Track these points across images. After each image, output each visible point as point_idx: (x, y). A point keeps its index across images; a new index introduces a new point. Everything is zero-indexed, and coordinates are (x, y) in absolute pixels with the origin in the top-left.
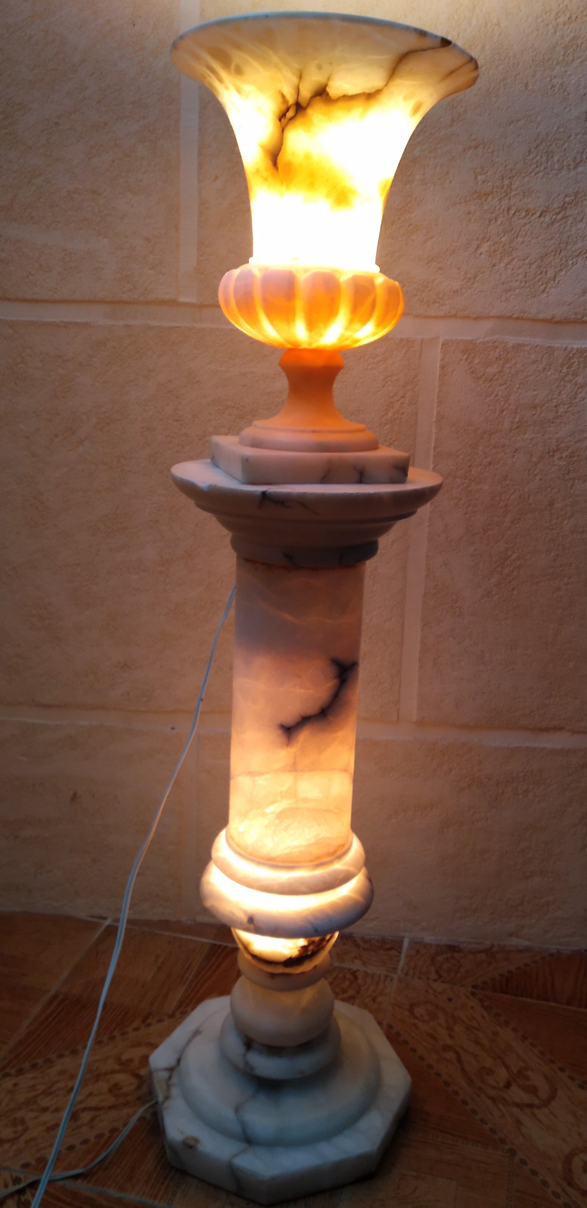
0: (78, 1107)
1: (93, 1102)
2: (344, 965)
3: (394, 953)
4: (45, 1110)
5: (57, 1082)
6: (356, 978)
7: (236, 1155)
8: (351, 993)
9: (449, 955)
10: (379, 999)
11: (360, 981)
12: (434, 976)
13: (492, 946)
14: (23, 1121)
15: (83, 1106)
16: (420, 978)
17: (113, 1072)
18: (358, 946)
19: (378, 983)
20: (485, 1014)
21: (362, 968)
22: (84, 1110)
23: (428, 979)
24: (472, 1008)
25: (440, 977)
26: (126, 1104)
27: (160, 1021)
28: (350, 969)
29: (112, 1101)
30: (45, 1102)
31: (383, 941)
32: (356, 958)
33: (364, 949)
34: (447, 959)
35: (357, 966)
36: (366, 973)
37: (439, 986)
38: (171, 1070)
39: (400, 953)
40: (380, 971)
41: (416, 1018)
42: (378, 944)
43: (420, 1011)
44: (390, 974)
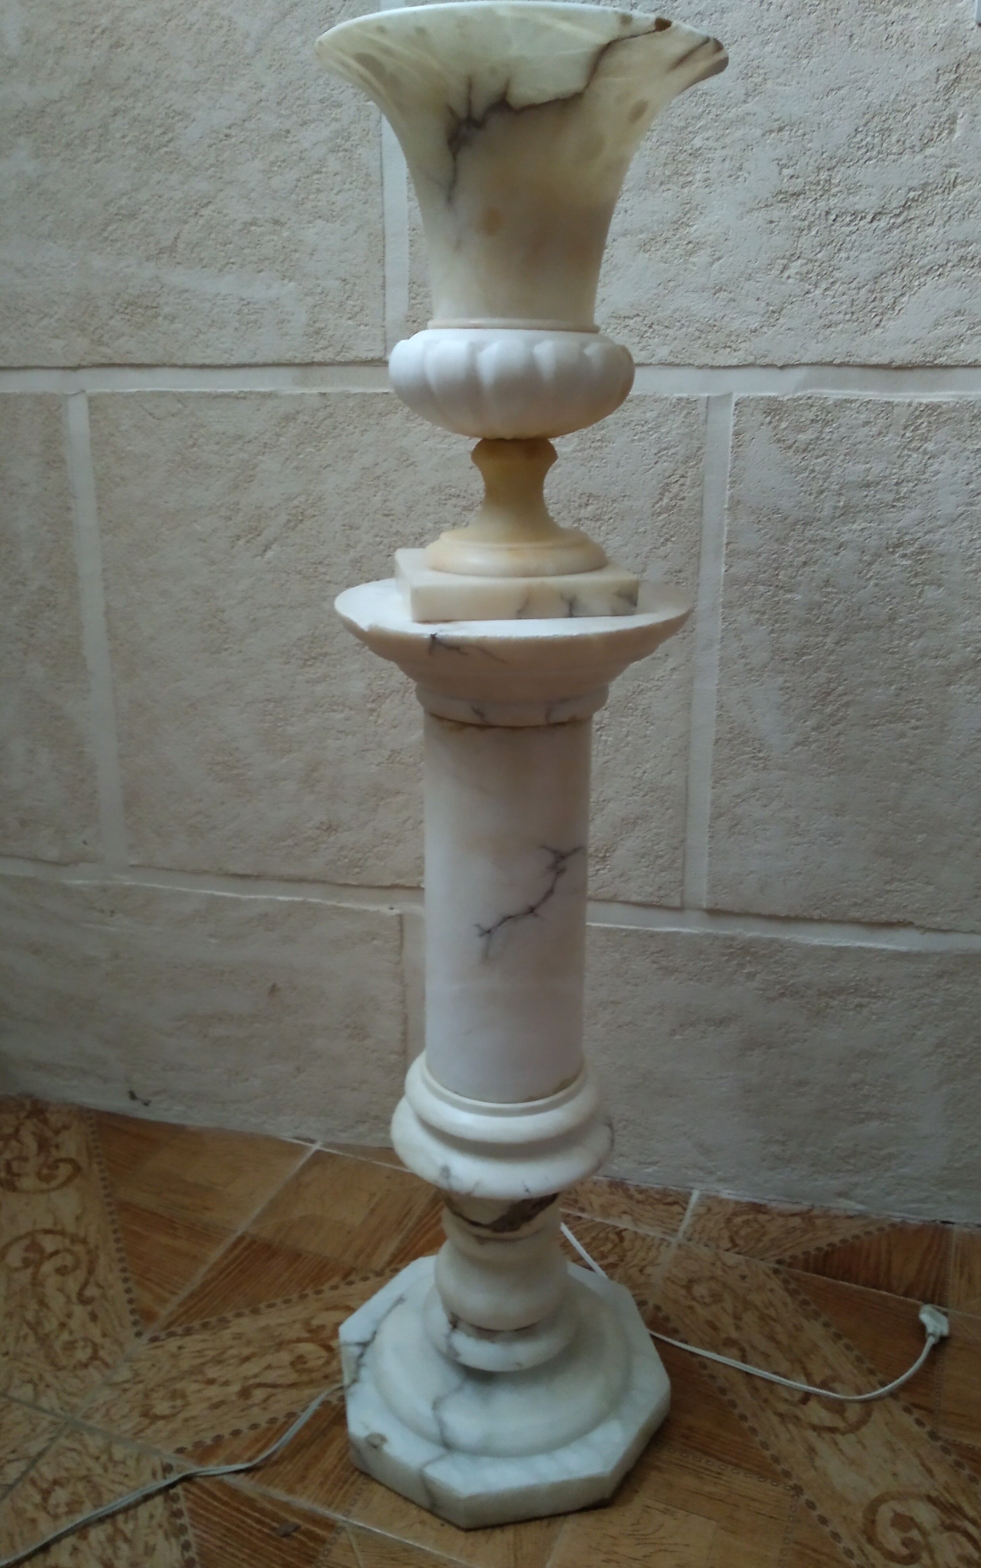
0: (252, 1382)
1: (271, 1377)
2: (607, 1222)
3: (676, 1209)
4: (211, 1382)
5: (231, 1347)
6: (622, 1239)
7: (431, 1462)
8: (612, 1259)
9: (750, 1217)
10: (649, 1270)
11: (626, 1244)
12: (726, 1244)
13: (813, 1208)
14: (183, 1396)
15: (257, 1380)
16: (706, 1245)
17: (299, 1340)
18: (630, 1197)
19: (649, 1249)
20: (789, 1300)
21: (631, 1227)
22: (260, 1385)
23: (718, 1247)
24: (772, 1290)
25: (735, 1245)
26: (311, 1383)
27: (365, 1279)
28: (615, 1227)
29: (293, 1377)
30: (212, 1372)
31: (665, 1193)
32: (625, 1212)
33: (638, 1202)
34: (747, 1223)
35: (624, 1223)
36: (635, 1233)
37: (731, 1258)
38: (365, 1345)
39: (685, 1209)
40: (655, 1233)
41: (694, 1299)
42: (657, 1196)
43: (700, 1290)
44: (667, 1237)
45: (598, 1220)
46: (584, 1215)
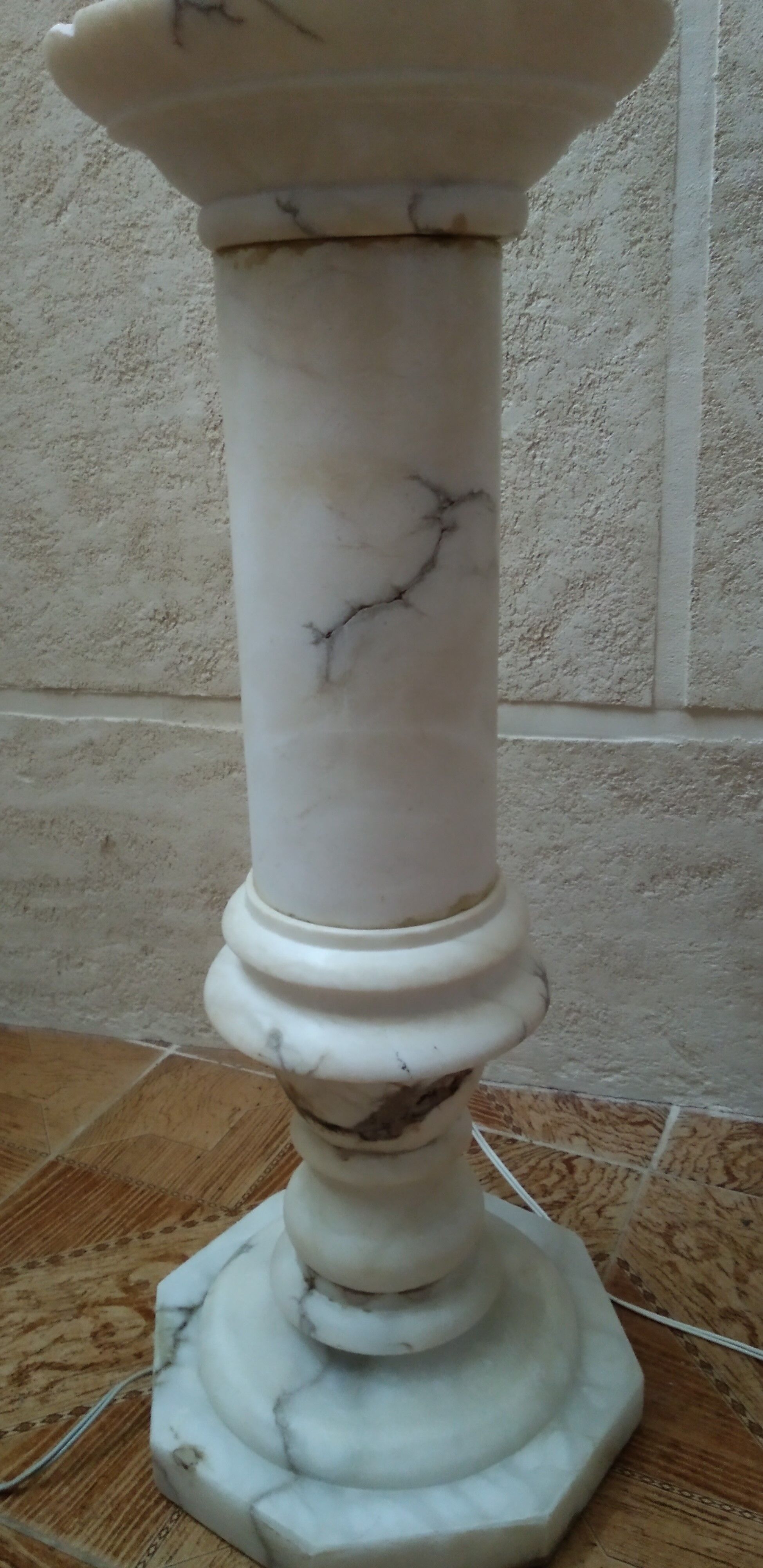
0: (33, 1360)
1: (61, 1353)
2: (550, 1145)
3: (649, 1130)
6: (571, 1169)
7: (264, 1495)
11: (579, 1176)
12: (719, 1176)
15: (41, 1359)
16: (690, 1177)
18: (584, 1115)
19: (610, 1182)
21: (586, 1154)
22: (43, 1366)
23: (711, 1182)
25: (733, 1178)
27: (212, 1219)
28: (563, 1154)
29: (92, 1354)
31: (632, 1110)
32: (577, 1134)
34: (749, 1149)
35: (576, 1148)
36: (592, 1161)
37: (728, 1197)
38: (190, 1310)
39: (661, 1131)
40: (619, 1161)
41: (676, 1252)
42: (622, 1114)
43: (683, 1239)
44: (635, 1167)
45: (539, 1143)
46: (520, 1138)
